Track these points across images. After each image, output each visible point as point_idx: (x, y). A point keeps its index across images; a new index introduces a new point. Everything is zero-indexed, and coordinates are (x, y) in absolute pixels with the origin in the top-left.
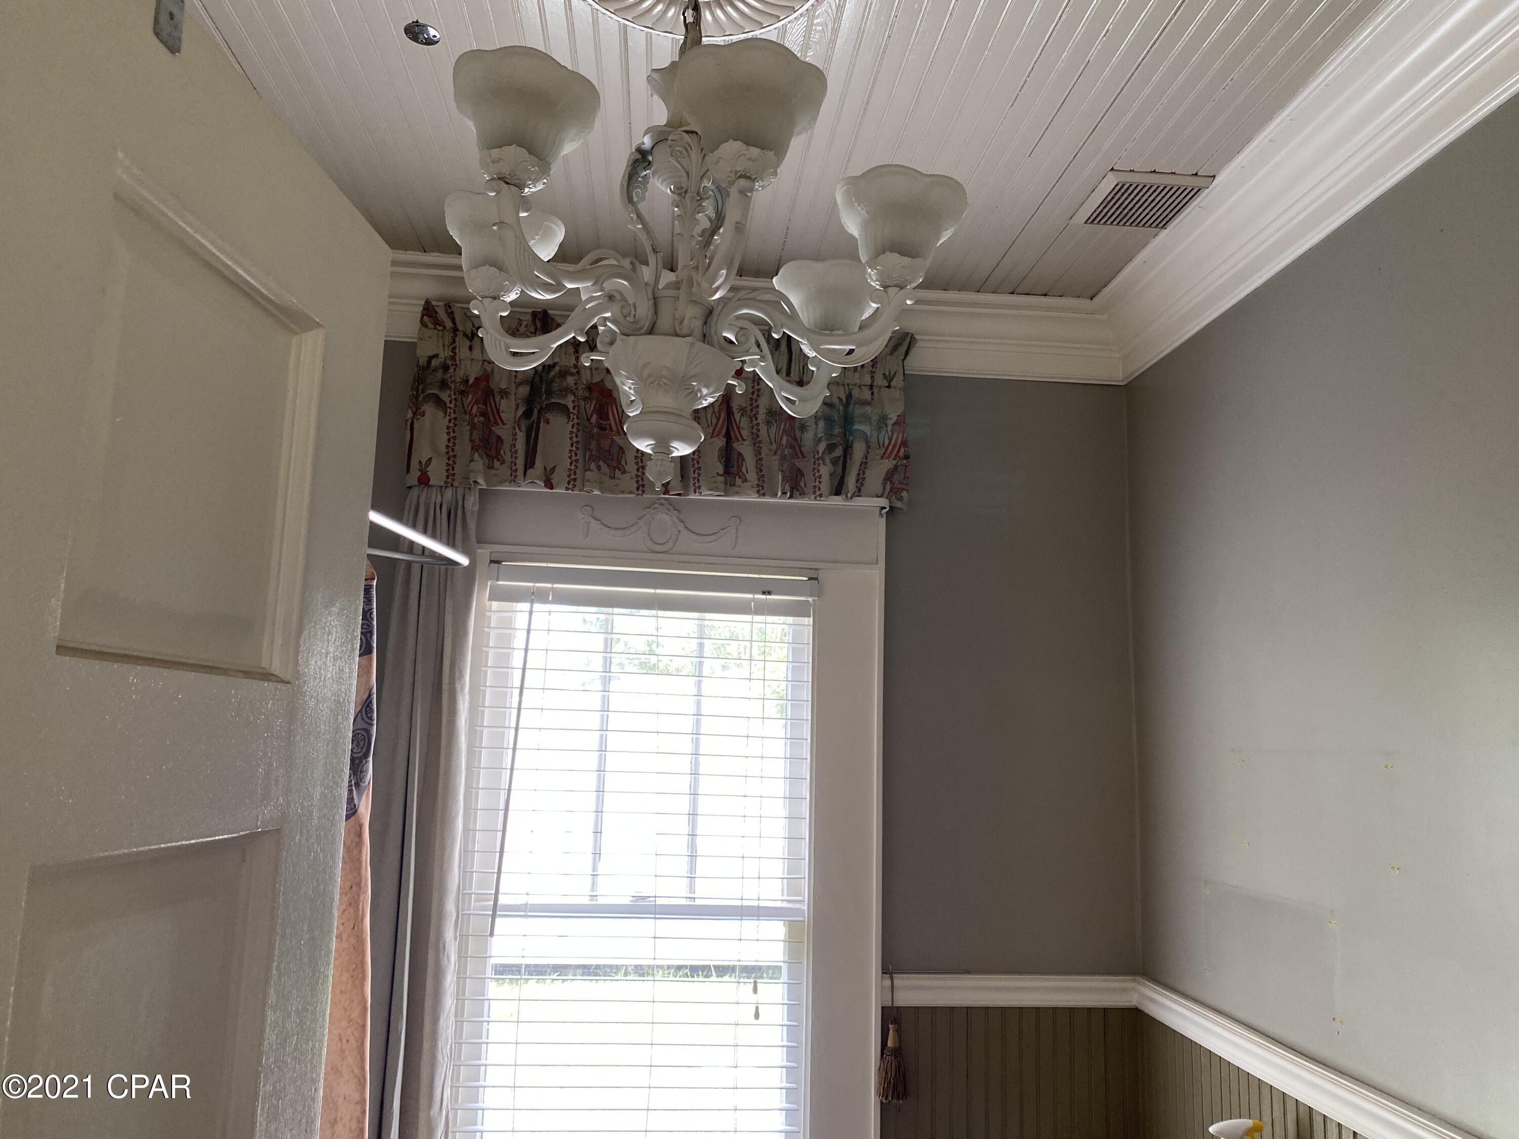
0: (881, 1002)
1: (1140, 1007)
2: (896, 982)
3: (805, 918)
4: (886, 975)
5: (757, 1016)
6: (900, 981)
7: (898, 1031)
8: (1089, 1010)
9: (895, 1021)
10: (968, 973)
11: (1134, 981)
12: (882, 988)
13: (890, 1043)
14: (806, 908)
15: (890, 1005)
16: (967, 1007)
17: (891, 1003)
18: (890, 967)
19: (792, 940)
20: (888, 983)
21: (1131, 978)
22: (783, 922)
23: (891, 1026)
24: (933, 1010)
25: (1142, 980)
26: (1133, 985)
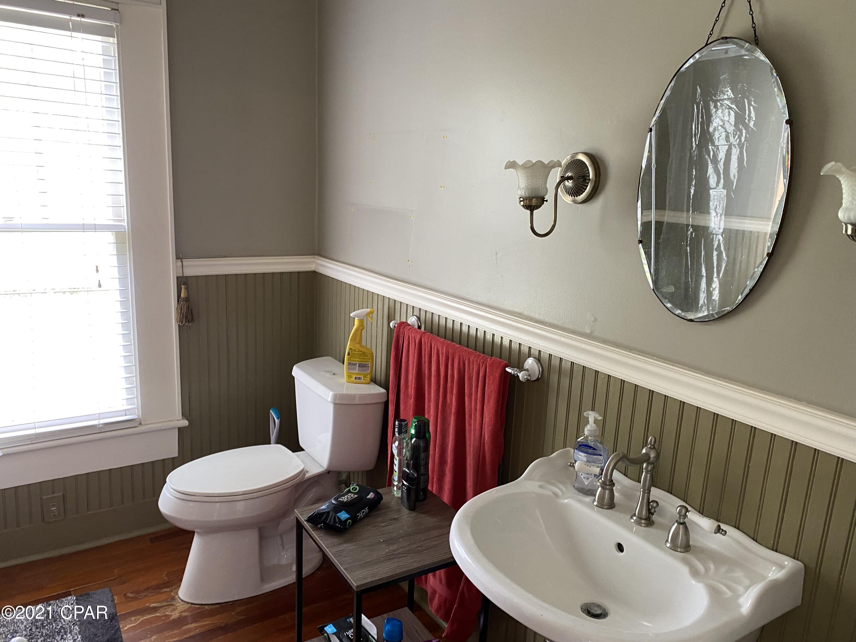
0: (177, 273)
1: (317, 270)
2: (184, 263)
3: (125, 229)
4: (179, 260)
5: (100, 286)
6: (186, 262)
7: (187, 289)
8: (291, 273)
9: (184, 284)
10: (226, 257)
11: (313, 258)
12: (176, 266)
13: (182, 295)
14: (126, 224)
15: (182, 276)
16: (226, 275)
17: (182, 274)
18: (179, 257)
19: (119, 242)
20: (180, 264)
21: (312, 256)
22: (111, 233)
23: (182, 286)
24: (207, 277)
25: (318, 257)
26: (313, 260)
